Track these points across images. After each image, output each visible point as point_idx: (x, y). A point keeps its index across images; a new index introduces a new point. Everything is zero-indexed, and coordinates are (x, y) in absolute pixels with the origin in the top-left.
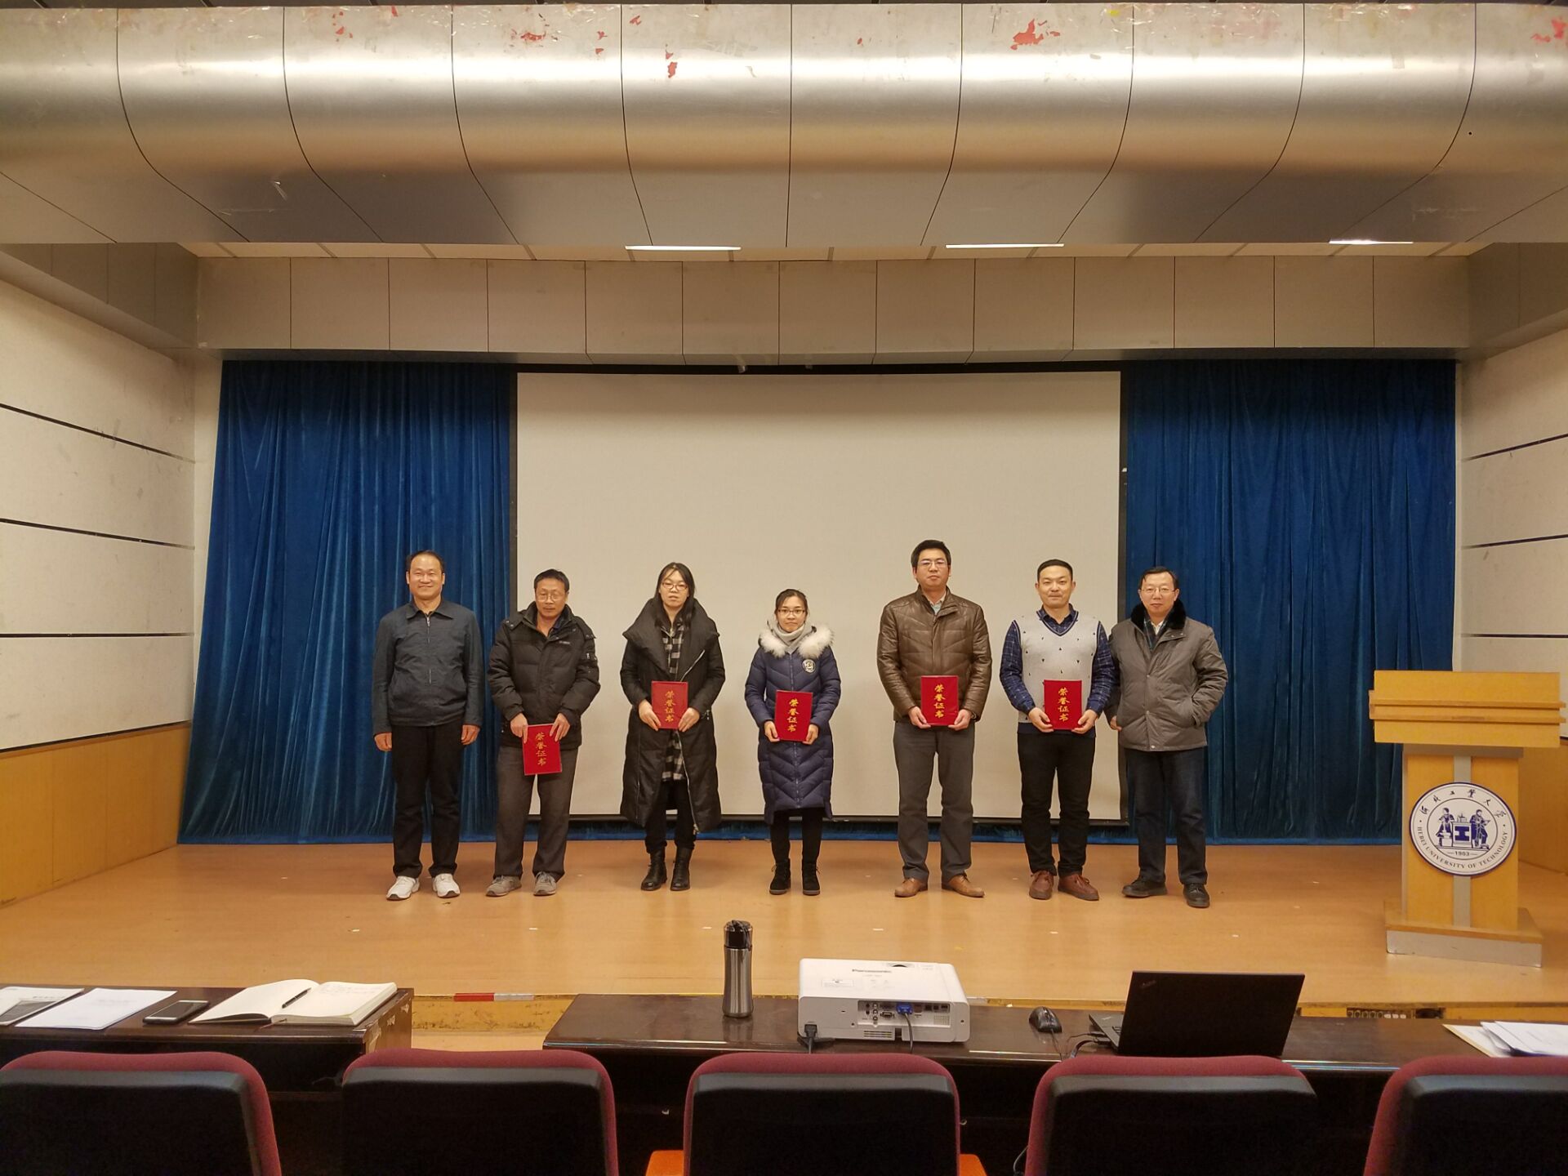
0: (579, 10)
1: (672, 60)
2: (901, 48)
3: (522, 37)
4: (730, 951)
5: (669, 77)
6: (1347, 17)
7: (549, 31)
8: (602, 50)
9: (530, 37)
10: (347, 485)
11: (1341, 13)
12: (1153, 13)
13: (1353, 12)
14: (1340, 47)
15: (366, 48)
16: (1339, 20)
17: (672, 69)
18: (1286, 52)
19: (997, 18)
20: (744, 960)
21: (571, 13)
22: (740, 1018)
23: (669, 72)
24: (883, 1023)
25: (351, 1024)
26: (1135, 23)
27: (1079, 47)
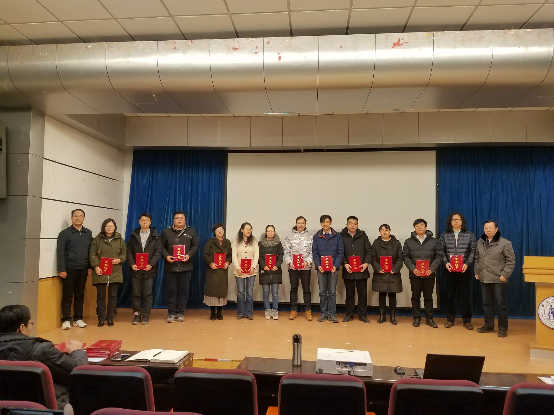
0: (250, 40)
1: (280, 55)
2: (355, 48)
3: (232, 49)
4: (294, 344)
5: (279, 60)
6: (508, 34)
7: (240, 47)
8: (257, 52)
9: (235, 49)
10: (173, 190)
11: (506, 33)
12: (440, 35)
13: (510, 33)
14: (506, 44)
15: (183, 53)
16: (505, 35)
17: (280, 58)
18: (487, 46)
19: (387, 38)
20: (299, 347)
21: (248, 41)
22: (297, 366)
23: (279, 59)
24: (344, 369)
25: (174, 363)
26: (434, 38)
27: (415, 47)
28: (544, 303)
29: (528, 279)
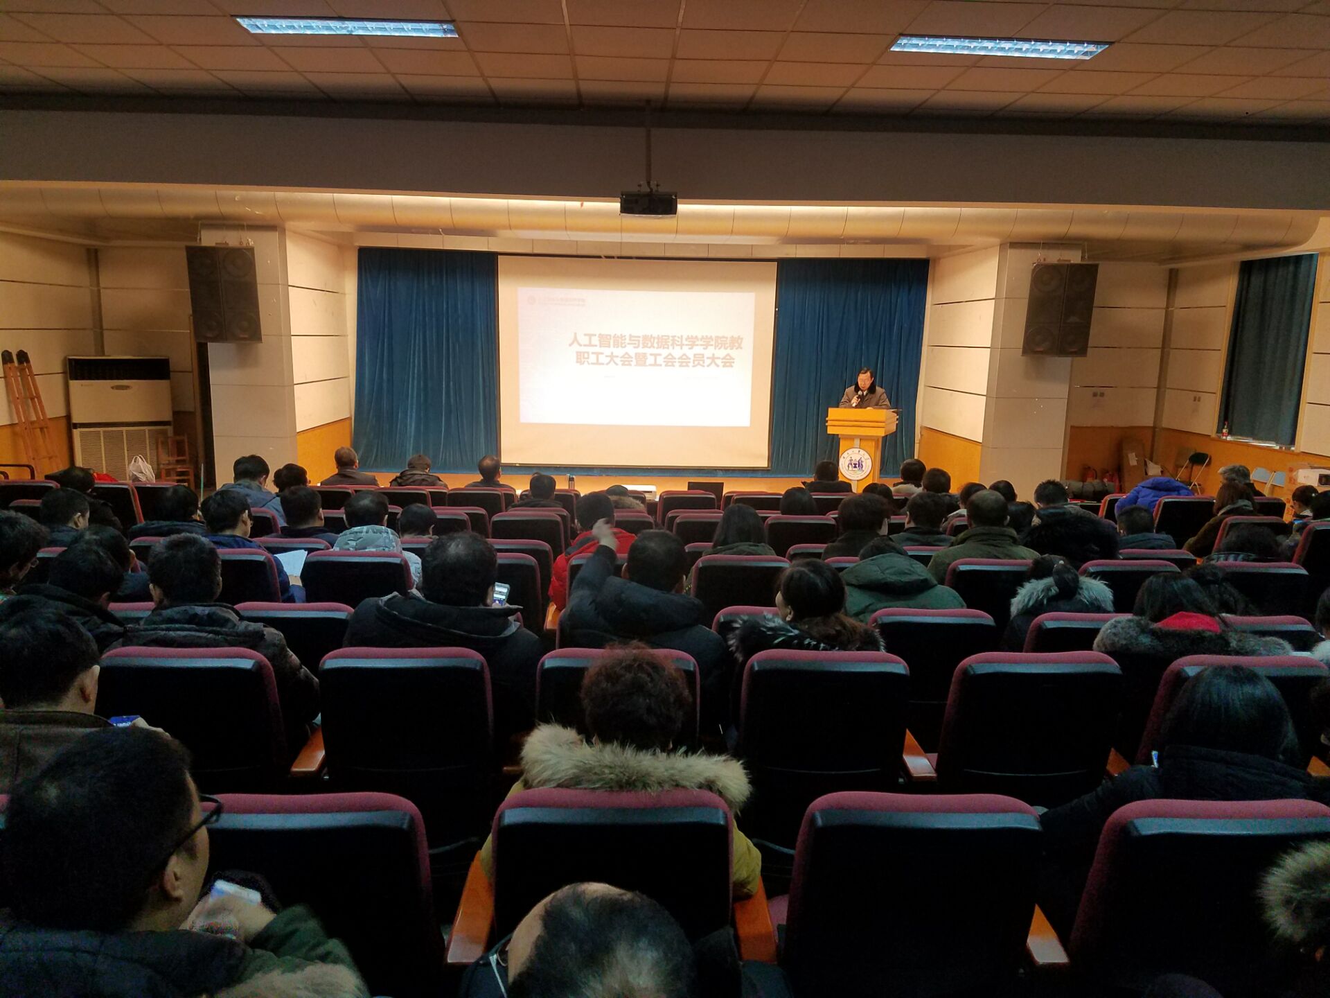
28: (845, 455)
29: (830, 431)
